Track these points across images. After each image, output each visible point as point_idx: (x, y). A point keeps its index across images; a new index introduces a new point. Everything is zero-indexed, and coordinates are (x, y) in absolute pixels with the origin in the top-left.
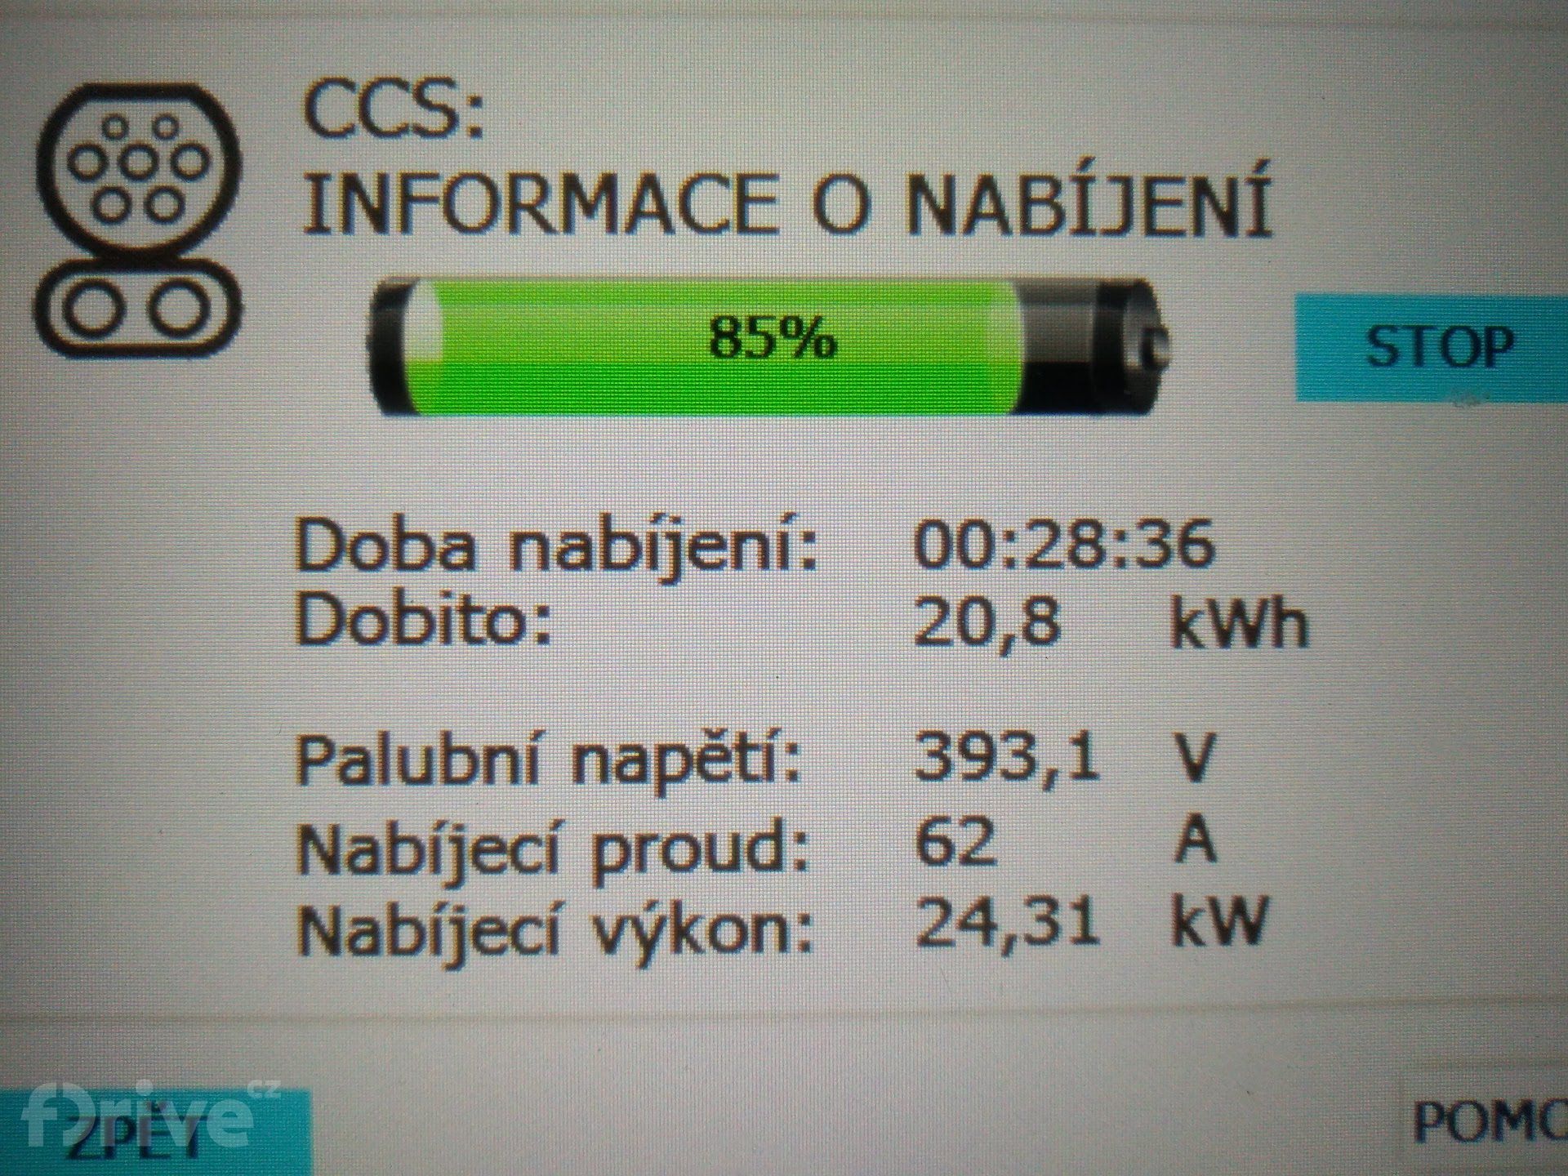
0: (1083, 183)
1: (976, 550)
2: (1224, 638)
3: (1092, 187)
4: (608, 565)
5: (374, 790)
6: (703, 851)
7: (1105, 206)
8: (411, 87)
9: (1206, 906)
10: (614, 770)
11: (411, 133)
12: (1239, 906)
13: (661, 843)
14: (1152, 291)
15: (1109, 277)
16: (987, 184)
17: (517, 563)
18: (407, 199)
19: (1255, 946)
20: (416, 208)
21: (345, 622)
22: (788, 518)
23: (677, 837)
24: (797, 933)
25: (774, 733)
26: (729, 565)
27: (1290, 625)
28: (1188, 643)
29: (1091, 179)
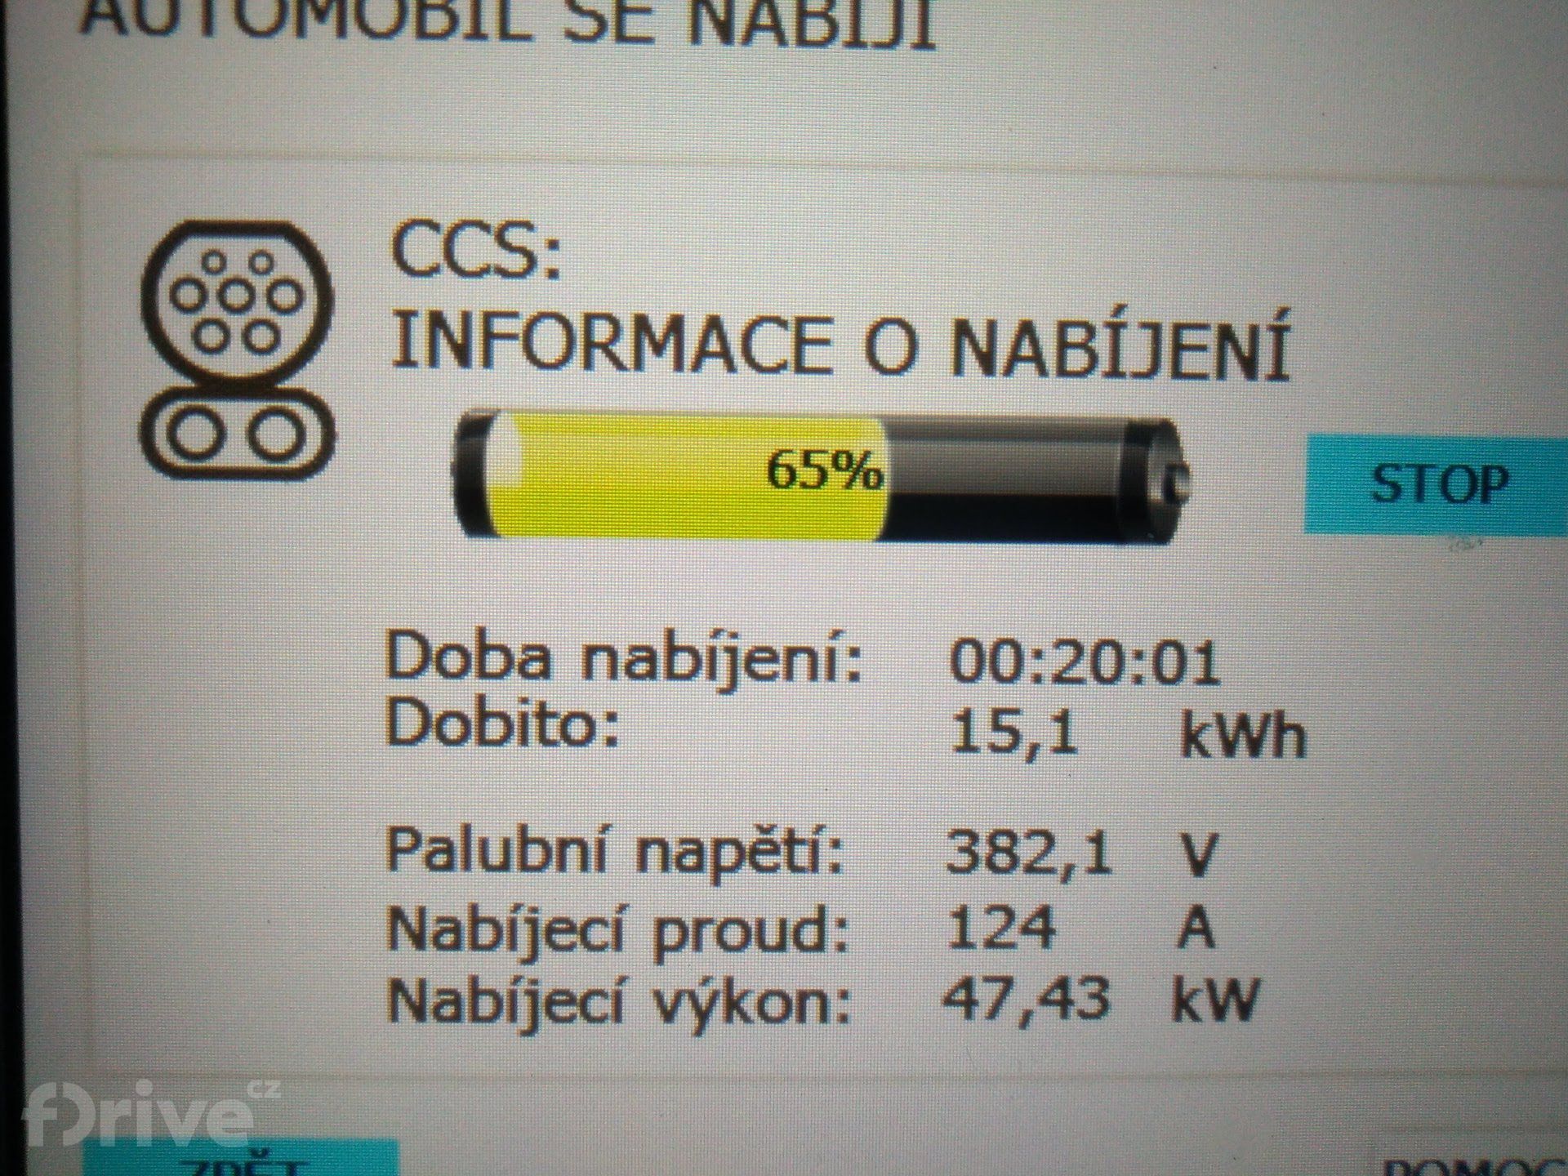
0: (1116, 328)
1: (1006, 664)
2: (1229, 748)
3: (1124, 333)
4: (671, 675)
5: (457, 876)
6: (753, 934)
7: (1136, 350)
8: (492, 229)
9: (1203, 986)
10: (674, 861)
11: (492, 273)
12: (1234, 987)
13: (715, 926)
14: (1176, 429)
15: (1137, 416)
16: (1027, 329)
17: (588, 673)
18: (489, 336)
19: (1247, 1023)
20: (498, 345)
21: (431, 725)
22: (836, 634)
23: (728, 922)
24: (836, 1007)
25: (819, 829)
26: (781, 676)
27: (1290, 738)
28: (1196, 752)
29: (1123, 325)
